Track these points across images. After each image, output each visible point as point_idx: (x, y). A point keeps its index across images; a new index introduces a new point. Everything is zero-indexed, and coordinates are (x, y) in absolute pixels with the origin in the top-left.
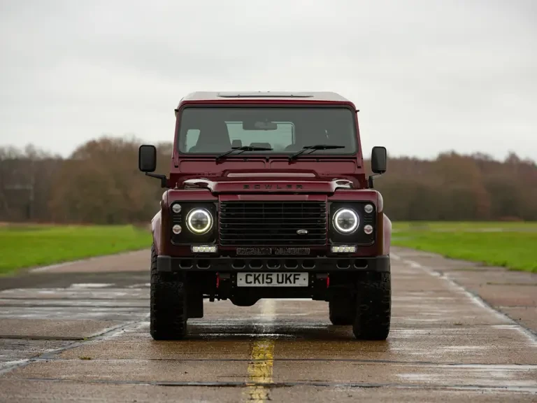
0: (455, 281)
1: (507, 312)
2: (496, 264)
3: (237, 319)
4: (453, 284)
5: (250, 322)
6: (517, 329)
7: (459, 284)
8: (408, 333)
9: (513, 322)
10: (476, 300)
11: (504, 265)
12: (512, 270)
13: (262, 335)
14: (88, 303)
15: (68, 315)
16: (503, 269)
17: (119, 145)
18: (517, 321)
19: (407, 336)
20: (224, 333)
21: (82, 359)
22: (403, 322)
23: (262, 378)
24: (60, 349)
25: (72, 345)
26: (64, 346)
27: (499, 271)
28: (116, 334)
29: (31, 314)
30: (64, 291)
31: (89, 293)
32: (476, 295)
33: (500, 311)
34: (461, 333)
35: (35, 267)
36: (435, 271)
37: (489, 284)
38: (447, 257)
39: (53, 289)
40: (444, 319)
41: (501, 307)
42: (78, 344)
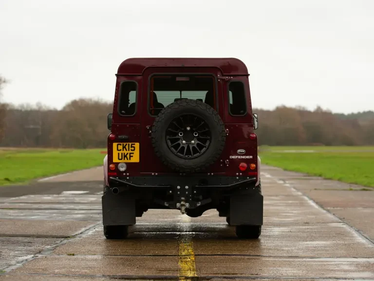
0: (294, 188)
1: (334, 213)
2: (315, 175)
3: (166, 220)
4: (293, 190)
5: (175, 222)
6: (344, 226)
7: (298, 190)
8: (276, 231)
9: (340, 221)
10: (312, 203)
11: (320, 176)
12: (326, 179)
13: (184, 233)
14: (72, 206)
15: (60, 216)
16: (320, 178)
17: (90, 102)
18: (342, 220)
19: (277, 233)
20: (159, 231)
21: (68, 255)
22: (271, 222)
23: (189, 272)
24: (54, 246)
25: (62, 243)
26: (57, 243)
27: (318, 179)
28: (90, 233)
29: (37, 216)
30: (58, 197)
31: (72, 198)
32: (311, 199)
33: (328, 211)
34: (310, 230)
35: (41, 178)
36: (280, 180)
37: (315, 189)
38: (285, 170)
39: (51, 195)
40: (296, 218)
41: (329, 208)
42: (65, 241)
